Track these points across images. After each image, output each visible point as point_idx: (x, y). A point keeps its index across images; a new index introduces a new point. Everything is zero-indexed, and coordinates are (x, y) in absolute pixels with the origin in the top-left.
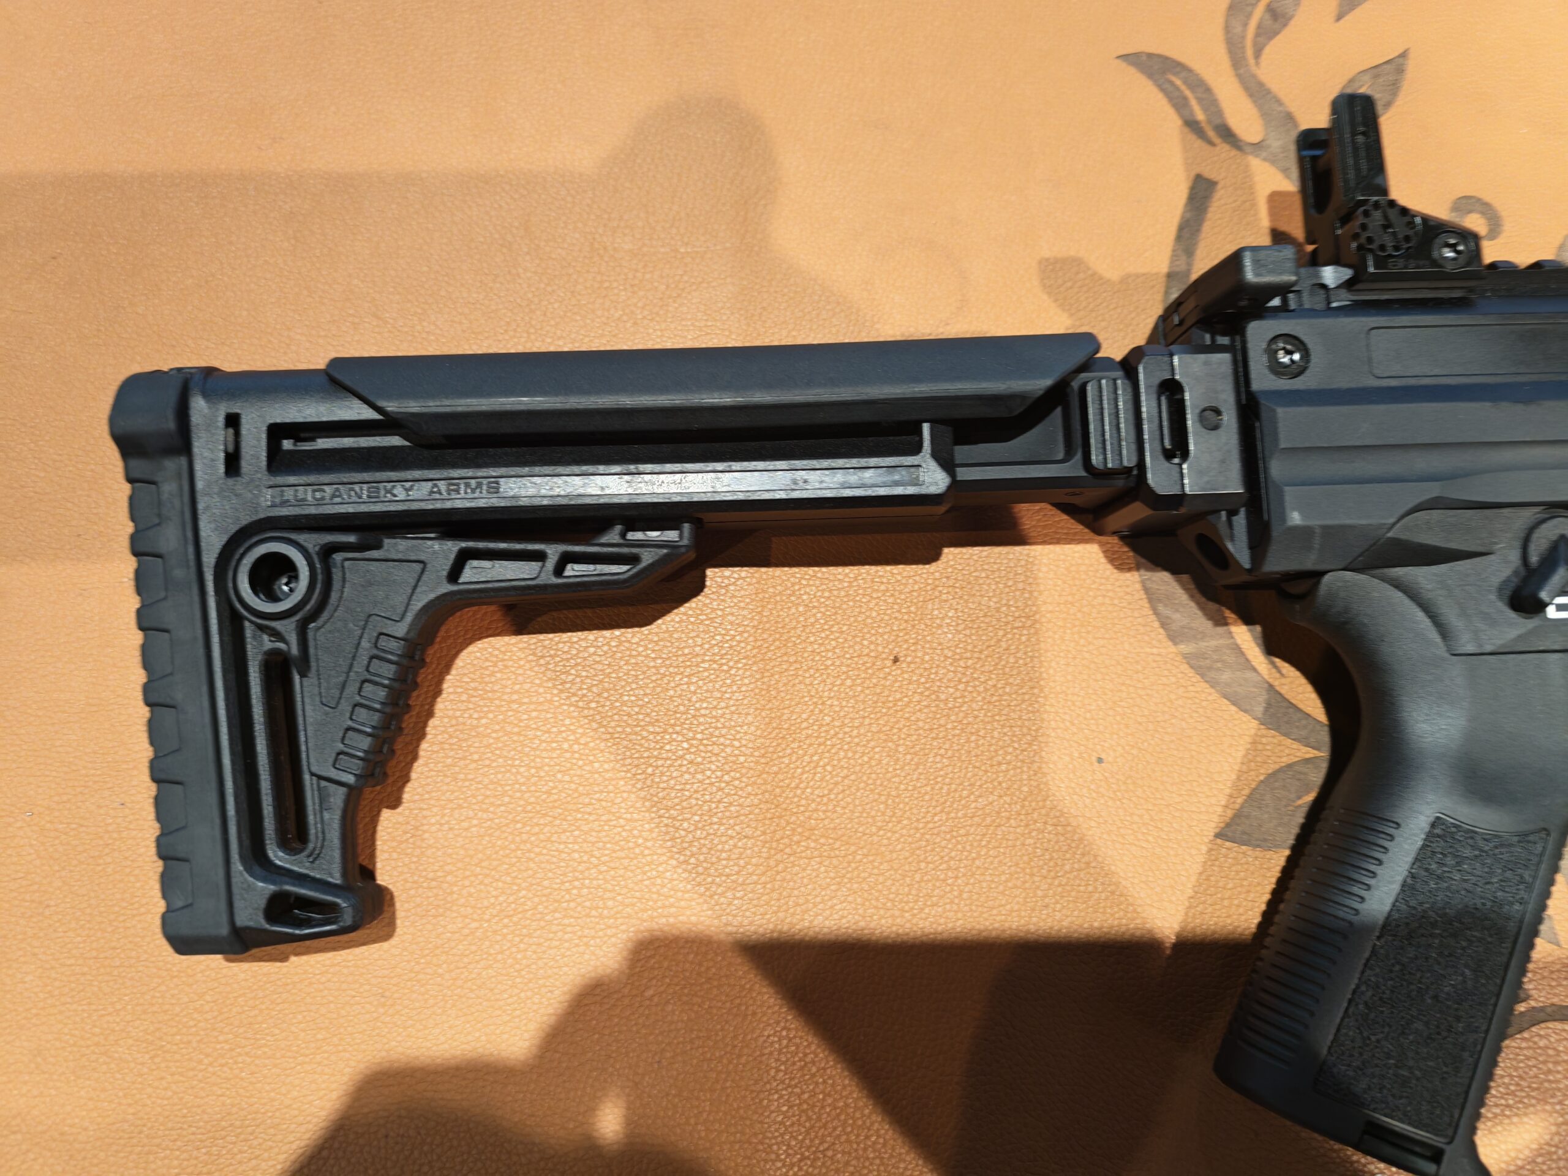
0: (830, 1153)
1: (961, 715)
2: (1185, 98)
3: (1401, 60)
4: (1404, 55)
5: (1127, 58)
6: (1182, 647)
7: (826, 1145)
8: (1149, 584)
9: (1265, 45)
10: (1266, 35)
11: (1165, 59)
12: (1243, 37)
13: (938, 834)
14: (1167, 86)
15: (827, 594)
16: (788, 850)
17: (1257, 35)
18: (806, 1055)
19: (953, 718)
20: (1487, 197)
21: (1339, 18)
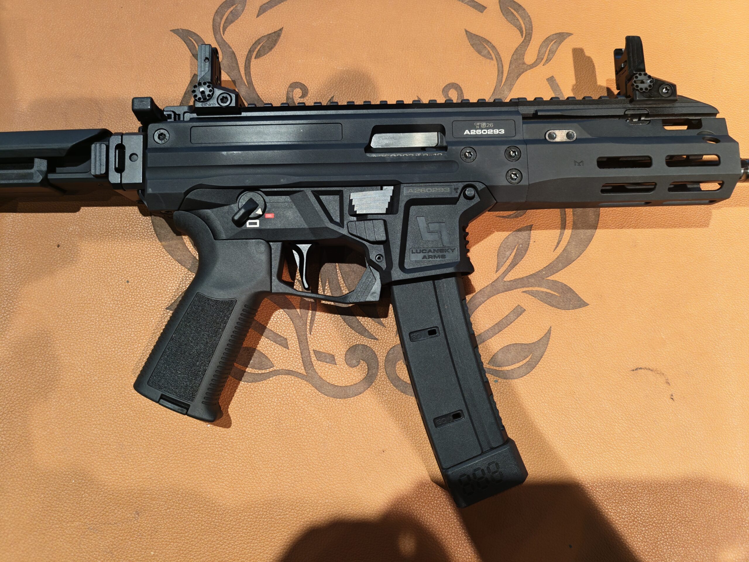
0: (13, 412)
1: (81, 265)
2: (195, 46)
3: (280, 32)
4: (281, 30)
5: (173, 31)
6: (163, 243)
7: (13, 410)
8: (154, 221)
9: (227, 26)
10: (229, 22)
11: (188, 31)
12: (220, 23)
13: (66, 306)
14: (188, 41)
15: (37, 223)
16: (12, 311)
17: (225, 22)
18: (9, 379)
19: (78, 266)
20: (303, 82)
21: (258, 16)
